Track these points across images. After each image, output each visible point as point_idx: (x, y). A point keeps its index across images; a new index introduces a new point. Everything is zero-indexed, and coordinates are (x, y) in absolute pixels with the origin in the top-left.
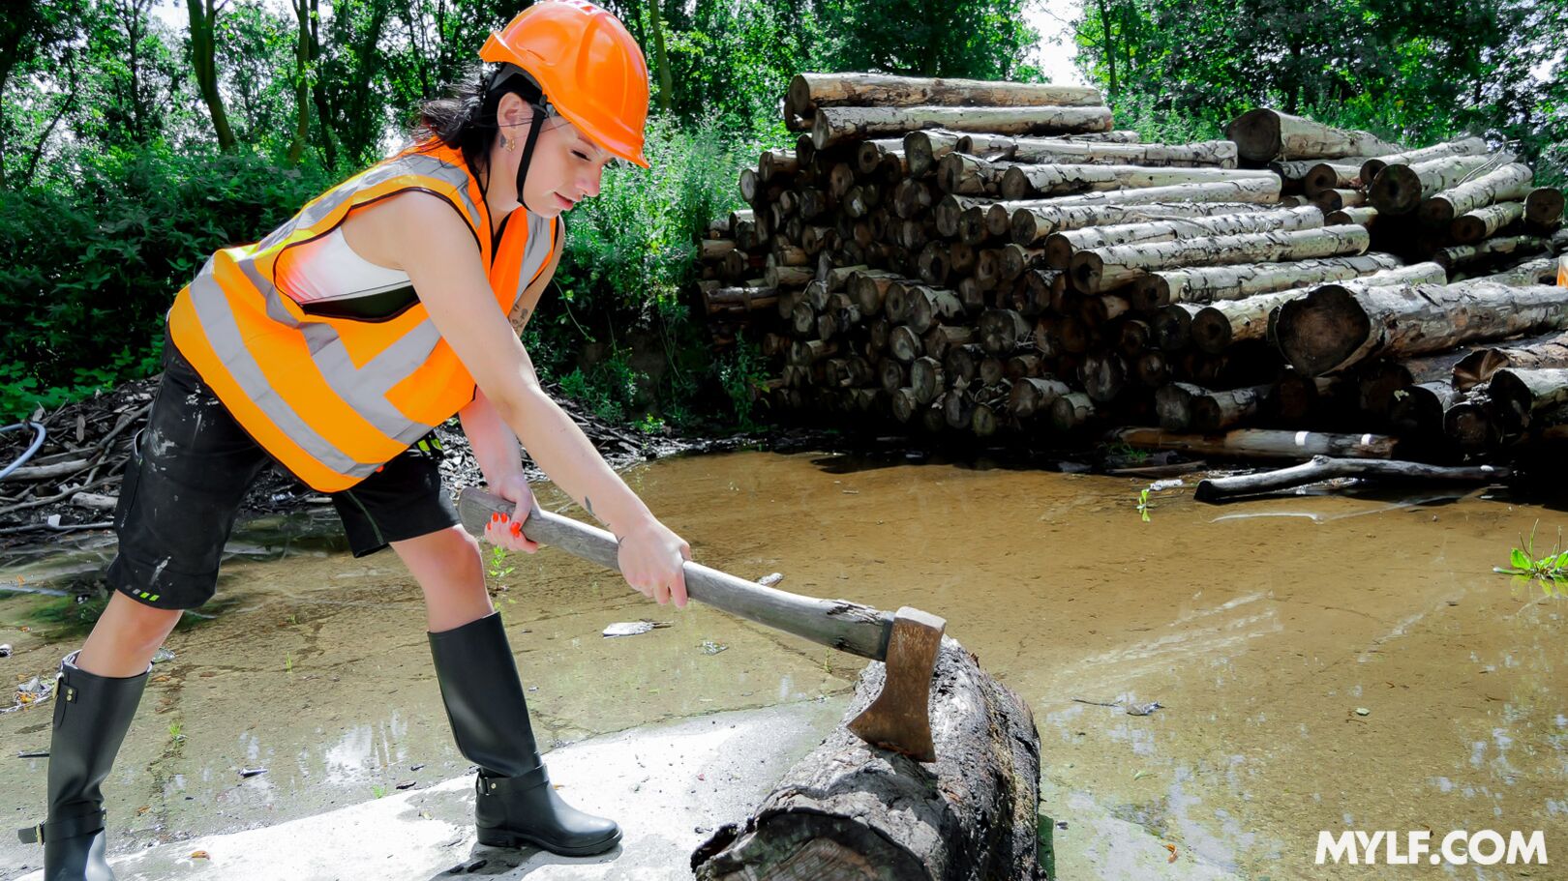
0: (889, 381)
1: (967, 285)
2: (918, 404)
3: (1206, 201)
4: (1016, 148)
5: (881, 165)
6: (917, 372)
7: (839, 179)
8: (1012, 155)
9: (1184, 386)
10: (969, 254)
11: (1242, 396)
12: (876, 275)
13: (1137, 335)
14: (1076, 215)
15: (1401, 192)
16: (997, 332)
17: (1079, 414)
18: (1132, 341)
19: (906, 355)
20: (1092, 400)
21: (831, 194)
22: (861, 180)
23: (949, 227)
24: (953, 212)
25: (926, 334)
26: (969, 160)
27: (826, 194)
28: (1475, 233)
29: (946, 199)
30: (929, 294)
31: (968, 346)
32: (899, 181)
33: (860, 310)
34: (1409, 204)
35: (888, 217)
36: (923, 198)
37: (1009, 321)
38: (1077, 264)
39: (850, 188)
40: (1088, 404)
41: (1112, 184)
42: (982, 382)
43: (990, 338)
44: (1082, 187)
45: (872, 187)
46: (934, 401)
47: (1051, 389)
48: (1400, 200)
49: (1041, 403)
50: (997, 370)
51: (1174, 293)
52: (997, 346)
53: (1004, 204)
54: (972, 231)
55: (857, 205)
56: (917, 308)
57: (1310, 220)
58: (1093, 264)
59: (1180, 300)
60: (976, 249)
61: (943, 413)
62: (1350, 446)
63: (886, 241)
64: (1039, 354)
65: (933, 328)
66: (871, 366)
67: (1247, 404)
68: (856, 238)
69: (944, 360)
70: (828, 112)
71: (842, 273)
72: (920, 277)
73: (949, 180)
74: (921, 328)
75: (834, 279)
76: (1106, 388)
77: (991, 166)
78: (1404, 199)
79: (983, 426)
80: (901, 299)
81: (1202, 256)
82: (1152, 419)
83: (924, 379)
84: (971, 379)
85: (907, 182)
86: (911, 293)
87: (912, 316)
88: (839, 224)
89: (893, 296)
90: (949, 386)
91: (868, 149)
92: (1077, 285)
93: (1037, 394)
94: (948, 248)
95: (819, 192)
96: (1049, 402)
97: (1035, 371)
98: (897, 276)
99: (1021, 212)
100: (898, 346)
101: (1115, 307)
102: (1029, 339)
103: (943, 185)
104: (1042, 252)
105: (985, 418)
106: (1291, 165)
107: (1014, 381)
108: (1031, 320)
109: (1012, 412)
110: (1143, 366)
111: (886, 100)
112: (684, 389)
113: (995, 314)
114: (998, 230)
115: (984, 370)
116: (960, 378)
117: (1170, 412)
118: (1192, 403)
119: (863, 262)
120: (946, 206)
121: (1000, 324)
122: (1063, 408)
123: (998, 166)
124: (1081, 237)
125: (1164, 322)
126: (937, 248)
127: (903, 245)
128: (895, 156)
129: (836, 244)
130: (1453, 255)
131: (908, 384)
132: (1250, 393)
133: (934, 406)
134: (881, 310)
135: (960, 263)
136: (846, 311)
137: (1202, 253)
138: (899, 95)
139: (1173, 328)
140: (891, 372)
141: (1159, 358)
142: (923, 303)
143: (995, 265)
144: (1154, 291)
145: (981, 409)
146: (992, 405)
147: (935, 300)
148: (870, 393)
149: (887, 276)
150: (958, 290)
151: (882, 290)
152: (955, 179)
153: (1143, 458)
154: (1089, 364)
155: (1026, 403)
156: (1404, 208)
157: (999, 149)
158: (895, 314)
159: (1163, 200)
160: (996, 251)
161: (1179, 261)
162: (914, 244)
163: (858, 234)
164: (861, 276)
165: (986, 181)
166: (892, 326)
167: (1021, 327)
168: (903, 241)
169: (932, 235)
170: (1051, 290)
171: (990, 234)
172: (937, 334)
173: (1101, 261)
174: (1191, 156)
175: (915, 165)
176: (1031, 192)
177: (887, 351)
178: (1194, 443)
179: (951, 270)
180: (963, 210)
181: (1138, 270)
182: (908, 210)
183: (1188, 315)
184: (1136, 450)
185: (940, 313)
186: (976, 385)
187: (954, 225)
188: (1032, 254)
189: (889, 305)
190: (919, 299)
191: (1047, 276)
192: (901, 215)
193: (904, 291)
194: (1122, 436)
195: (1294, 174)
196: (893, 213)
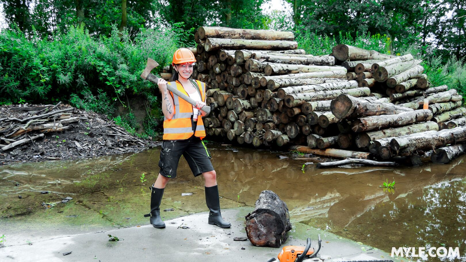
0: (226, 127)
1: (252, 100)
2: (235, 135)
3: (324, 77)
4: (269, 58)
5: (227, 59)
6: (236, 125)
7: (212, 60)
8: (267, 60)
9: (315, 135)
10: (254, 90)
11: (331, 139)
12: (223, 93)
13: (303, 120)
14: (287, 82)
15: (382, 75)
16: (262, 115)
17: (285, 141)
18: (301, 121)
19: (233, 119)
20: (289, 137)
21: (208, 64)
22: (219, 62)
23: (248, 81)
24: (250, 77)
25: (239, 114)
26: (255, 61)
27: (206, 64)
28: (402, 90)
29: (248, 73)
30: (241, 102)
31: (253, 119)
32: (233, 65)
33: (218, 104)
34: (385, 79)
35: (228, 75)
36: (240, 71)
37: (266, 112)
38: (287, 98)
39: (215, 64)
40: (288, 138)
41: (297, 71)
42: (256, 130)
43: (260, 117)
44: (288, 72)
45: (223, 65)
46: (241, 134)
47: (277, 133)
48: (382, 78)
49: (274, 137)
50: (261, 127)
51: (313, 108)
52: (262, 119)
53: (266, 77)
54: (255, 84)
55: (218, 70)
56: (237, 106)
57: (354, 85)
58: (291, 99)
59: (315, 110)
60: (256, 89)
61: (243, 138)
62: (357, 155)
63: (226, 82)
64: (274, 123)
65: (241, 112)
66: (220, 121)
67: (332, 142)
68: (216, 80)
69: (245, 122)
70: (211, 39)
71: (212, 91)
72: (237, 95)
73: (249, 67)
74: (238, 112)
75: (209, 93)
76: (293, 134)
77: (261, 63)
78: (383, 77)
79: (256, 143)
80: (232, 102)
81: (322, 97)
82: (305, 144)
83: (238, 127)
84: (253, 129)
85: (235, 65)
86: (235, 101)
87: (235, 108)
88: (211, 74)
89: (229, 100)
90: (246, 130)
91: (223, 53)
92: (286, 104)
93: (273, 135)
94: (247, 87)
95: (204, 63)
96: (276, 137)
97: (272, 128)
98: (230, 94)
99: (271, 80)
100: (230, 116)
101: (297, 111)
102: (271, 118)
103: (247, 68)
104: (276, 92)
105: (257, 140)
106: (351, 62)
107: (266, 131)
108: (272, 113)
109: (265, 140)
110: (304, 129)
111: (228, 36)
112: (153, 124)
113: (262, 110)
114: (264, 85)
115: (257, 126)
116: (249, 128)
117: (311, 142)
118: (317, 140)
119: (219, 88)
120: (247, 75)
121: (263, 113)
122: (280, 139)
123: (263, 63)
124: (288, 90)
125: (310, 117)
126: (244, 87)
127: (232, 84)
128: (232, 57)
129: (209, 80)
130: (395, 97)
131: (233, 128)
132: (332, 138)
133: (241, 136)
134: (225, 105)
135: (251, 92)
136: (213, 104)
137: (322, 96)
138: (232, 35)
139: (313, 119)
140: (227, 124)
141: (308, 127)
142: (239, 104)
143: (262, 95)
144: (308, 107)
145: (256, 138)
146: (260, 137)
147: (243, 104)
148: (219, 130)
149: (227, 93)
150: (249, 100)
151: (225, 98)
152: (251, 67)
153: (303, 155)
154: (288, 127)
155: (270, 137)
156: (383, 80)
157: (264, 58)
158: (229, 107)
159: (312, 77)
160: (262, 91)
161: (316, 98)
162: (236, 84)
163: (218, 78)
164: (219, 93)
165: (260, 68)
166: (228, 110)
167: (269, 115)
168: (232, 83)
169: (242, 83)
170: (278, 104)
171: (261, 85)
172: (243, 114)
173: (294, 98)
174: (321, 61)
175: (238, 61)
176: (273, 74)
177: (226, 117)
178: (317, 152)
179: (248, 94)
180: (253, 77)
181: (304, 101)
182: (235, 74)
183: (317, 116)
184: (301, 152)
185: (244, 107)
186: (254, 131)
187: (250, 81)
188: (273, 93)
189: (228, 103)
190: (238, 103)
191: (278, 100)
192: (233, 75)
193: (233, 100)
194: (297, 148)
195: (352, 66)
196: (230, 74)
